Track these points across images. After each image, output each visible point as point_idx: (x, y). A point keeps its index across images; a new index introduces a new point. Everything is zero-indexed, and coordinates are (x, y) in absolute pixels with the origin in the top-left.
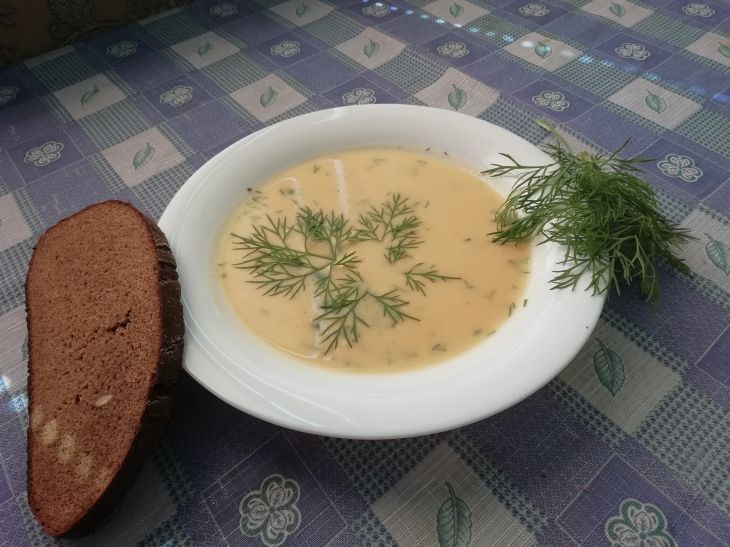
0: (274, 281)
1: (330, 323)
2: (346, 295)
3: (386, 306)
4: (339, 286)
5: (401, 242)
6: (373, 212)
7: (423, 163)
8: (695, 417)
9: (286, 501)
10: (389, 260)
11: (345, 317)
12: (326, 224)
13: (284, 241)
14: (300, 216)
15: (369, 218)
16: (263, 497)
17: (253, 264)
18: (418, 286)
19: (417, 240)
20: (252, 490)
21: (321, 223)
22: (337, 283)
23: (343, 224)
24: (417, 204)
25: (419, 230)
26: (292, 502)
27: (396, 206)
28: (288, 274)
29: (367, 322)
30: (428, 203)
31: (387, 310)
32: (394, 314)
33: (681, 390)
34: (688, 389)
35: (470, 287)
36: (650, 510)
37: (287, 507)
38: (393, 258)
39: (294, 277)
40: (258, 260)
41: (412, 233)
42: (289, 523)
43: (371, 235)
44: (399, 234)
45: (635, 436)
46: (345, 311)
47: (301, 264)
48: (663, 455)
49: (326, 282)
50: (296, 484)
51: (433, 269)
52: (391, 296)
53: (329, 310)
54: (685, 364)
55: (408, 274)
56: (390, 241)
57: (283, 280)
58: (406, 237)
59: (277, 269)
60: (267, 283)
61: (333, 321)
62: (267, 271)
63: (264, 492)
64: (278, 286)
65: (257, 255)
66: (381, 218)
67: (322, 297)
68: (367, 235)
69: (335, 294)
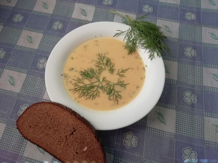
0: (91, 95)
1: (112, 97)
2: (110, 88)
3: (120, 85)
4: (107, 87)
5: (110, 67)
6: (97, 62)
7: (97, 41)
8: (184, 69)
9: (131, 137)
11: (114, 93)
12: (89, 72)
13: (83, 83)
14: (81, 74)
15: (98, 65)
16: (126, 139)
17: (82, 94)
18: (123, 76)
19: (113, 64)
20: (123, 140)
22: (105, 86)
23: (93, 70)
24: (105, 54)
25: (111, 61)
26: (132, 136)
27: (101, 58)
28: (93, 91)
30: (107, 52)
31: (121, 85)
32: (123, 86)
33: (179, 65)
35: (133, 69)
36: (188, 92)
38: (112, 72)
39: (95, 91)
41: (110, 63)
42: (135, 140)
44: (108, 65)
45: (178, 80)
46: (113, 92)
47: (93, 87)
49: (103, 88)
50: (130, 132)
51: (122, 69)
52: (119, 82)
53: (110, 94)
55: (118, 74)
56: (108, 68)
57: (93, 94)
58: (110, 65)
59: (89, 92)
60: (90, 97)
62: (87, 94)
64: (93, 96)
65: (81, 91)
66: (100, 63)
67: (105, 92)
68: (101, 70)
69: (107, 89)
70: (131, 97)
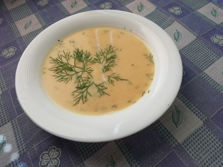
0: (61, 76)
2: (86, 84)
3: (99, 88)
4: (84, 80)
5: (109, 64)
6: (101, 52)
7: (123, 33)
8: (205, 139)
9: (56, 156)
10: (103, 71)
11: (84, 91)
12: (83, 55)
13: (67, 60)
14: (75, 51)
15: (99, 54)
16: (48, 154)
17: (55, 69)
18: (112, 82)
19: (115, 64)
20: (45, 151)
21: (82, 55)
22: (83, 79)
23: (89, 56)
24: (117, 49)
25: (116, 60)
27: (109, 50)
28: (67, 74)
29: (91, 95)
30: (121, 49)
31: (99, 90)
32: (101, 92)
33: (202, 128)
34: (205, 128)
35: (130, 84)
37: (56, 158)
38: (105, 70)
39: (69, 75)
40: (57, 67)
41: (113, 61)
42: (55, 164)
43: (98, 60)
44: (108, 61)
45: (181, 144)
46: (84, 89)
47: (72, 70)
48: (190, 152)
49: (79, 78)
50: (60, 150)
51: (118, 76)
52: (101, 85)
53: (78, 89)
54: (206, 118)
55: (109, 77)
56: (105, 64)
57: (64, 76)
58: (111, 62)
59: (63, 71)
60: (59, 76)
61: (79, 93)
62: (60, 72)
63: (49, 152)
64: (62, 78)
65: (57, 65)
66: (103, 54)
67: (77, 84)
68: (97, 61)
69: (82, 83)
70: (96, 111)
